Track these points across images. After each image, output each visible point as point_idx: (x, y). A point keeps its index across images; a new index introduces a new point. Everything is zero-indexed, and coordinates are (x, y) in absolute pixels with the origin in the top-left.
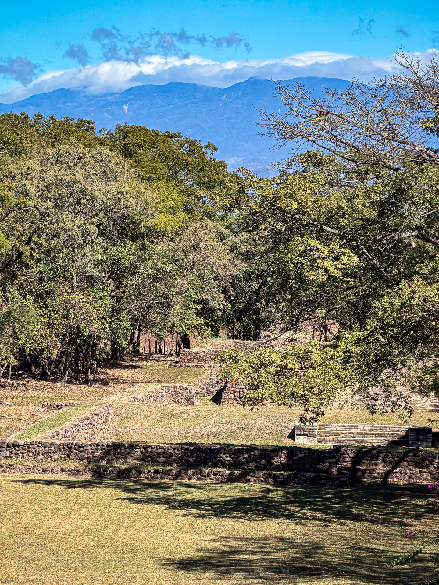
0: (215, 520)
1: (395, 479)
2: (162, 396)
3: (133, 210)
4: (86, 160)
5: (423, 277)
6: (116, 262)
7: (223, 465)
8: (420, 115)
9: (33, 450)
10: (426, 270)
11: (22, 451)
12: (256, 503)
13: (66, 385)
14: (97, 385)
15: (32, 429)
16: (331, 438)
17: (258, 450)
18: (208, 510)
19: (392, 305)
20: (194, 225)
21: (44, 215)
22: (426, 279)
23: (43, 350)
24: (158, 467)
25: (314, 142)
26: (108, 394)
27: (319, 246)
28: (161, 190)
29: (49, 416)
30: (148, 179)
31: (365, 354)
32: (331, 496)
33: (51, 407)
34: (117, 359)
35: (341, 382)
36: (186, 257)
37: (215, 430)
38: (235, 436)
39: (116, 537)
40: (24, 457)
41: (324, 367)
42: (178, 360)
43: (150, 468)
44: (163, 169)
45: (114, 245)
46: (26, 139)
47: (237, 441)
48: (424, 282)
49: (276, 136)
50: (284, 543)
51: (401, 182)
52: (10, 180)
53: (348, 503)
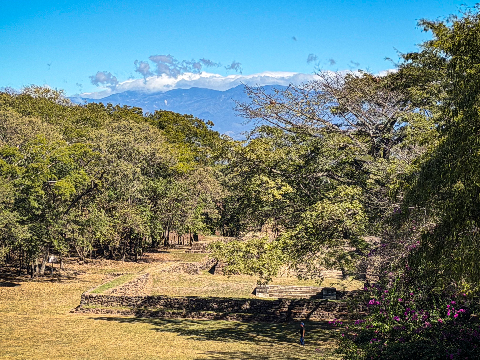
0: (207, 341)
1: (314, 318)
2: (180, 269)
3: (164, 160)
4: (135, 130)
5: (329, 199)
6: (154, 190)
7: (213, 310)
8: (329, 105)
9: (101, 300)
10: (331, 196)
11: (95, 301)
12: (231, 332)
13: (124, 262)
14: (142, 262)
15: (101, 287)
16: (277, 294)
17: (233, 300)
18: (203, 336)
19: (311, 215)
20: (200, 169)
21: (110, 162)
22: (332, 200)
23: (111, 241)
24: (174, 311)
25: (267, 120)
26: (149, 267)
27: (269, 181)
28: (181, 148)
29: (112, 280)
30: (173, 142)
31: (295, 245)
32: (275, 328)
33: (114, 275)
34: (155, 247)
35: (281, 261)
36: (195, 188)
37: (209, 289)
38: (221, 292)
39: (147, 351)
40: (95, 304)
41: (271, 252)
42: (191, 248)
43: (169, 311)
44: (182, 136)
45: (153, 180)
46: (100, 118)
47: (221, 296)
48: (330, 202)
49: (245, 116)
50: (246, 355)
51: (318, 144)
52: (90, 141)
53: (285, 332)
